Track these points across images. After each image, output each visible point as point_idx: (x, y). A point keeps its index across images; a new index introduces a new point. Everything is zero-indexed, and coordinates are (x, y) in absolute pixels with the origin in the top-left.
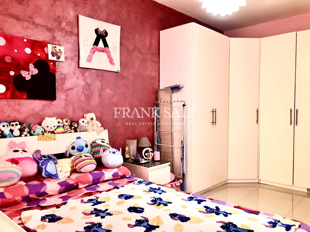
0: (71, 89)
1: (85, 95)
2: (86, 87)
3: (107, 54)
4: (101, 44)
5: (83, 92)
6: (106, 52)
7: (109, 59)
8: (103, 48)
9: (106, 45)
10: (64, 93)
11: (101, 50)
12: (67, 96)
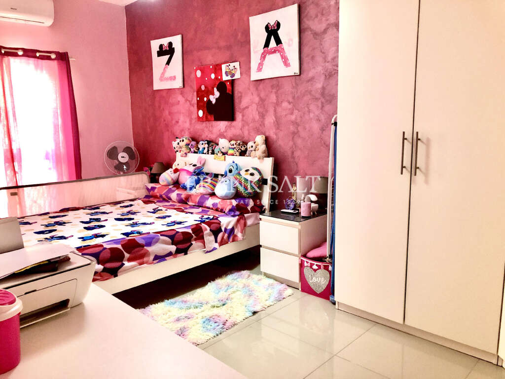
0: (247, 107)
1: (259, 113)
2: (261, 103)
3: (280, 54)
4: (273, 43)
5: (257, 110)
6: (279, 51)
7: (283, 60)
8: (275, 47)
9: (278, 41)
10: (241, 113)
11: (273, 50)
12: (243, 116)
